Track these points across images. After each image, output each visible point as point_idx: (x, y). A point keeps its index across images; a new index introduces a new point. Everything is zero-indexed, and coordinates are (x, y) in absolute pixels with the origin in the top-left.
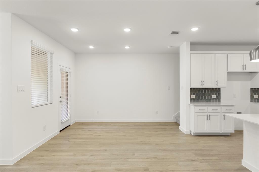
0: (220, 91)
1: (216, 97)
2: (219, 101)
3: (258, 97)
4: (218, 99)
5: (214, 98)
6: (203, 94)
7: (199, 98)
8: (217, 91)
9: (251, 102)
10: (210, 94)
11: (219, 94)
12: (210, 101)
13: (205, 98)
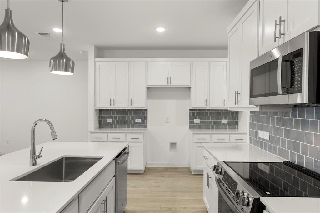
0: (147, 113)
1: (142, 121)
2: (146, 127)
3: (199, 122)
4: (144, 124)
5: (138, 123)
6: (124, 118)
7: (118, 122)
8: (142, 113)
9: (189, 128)
10: (133, 117)
11: (146, 118)
12: (133, 126)
13: (126, 122)
